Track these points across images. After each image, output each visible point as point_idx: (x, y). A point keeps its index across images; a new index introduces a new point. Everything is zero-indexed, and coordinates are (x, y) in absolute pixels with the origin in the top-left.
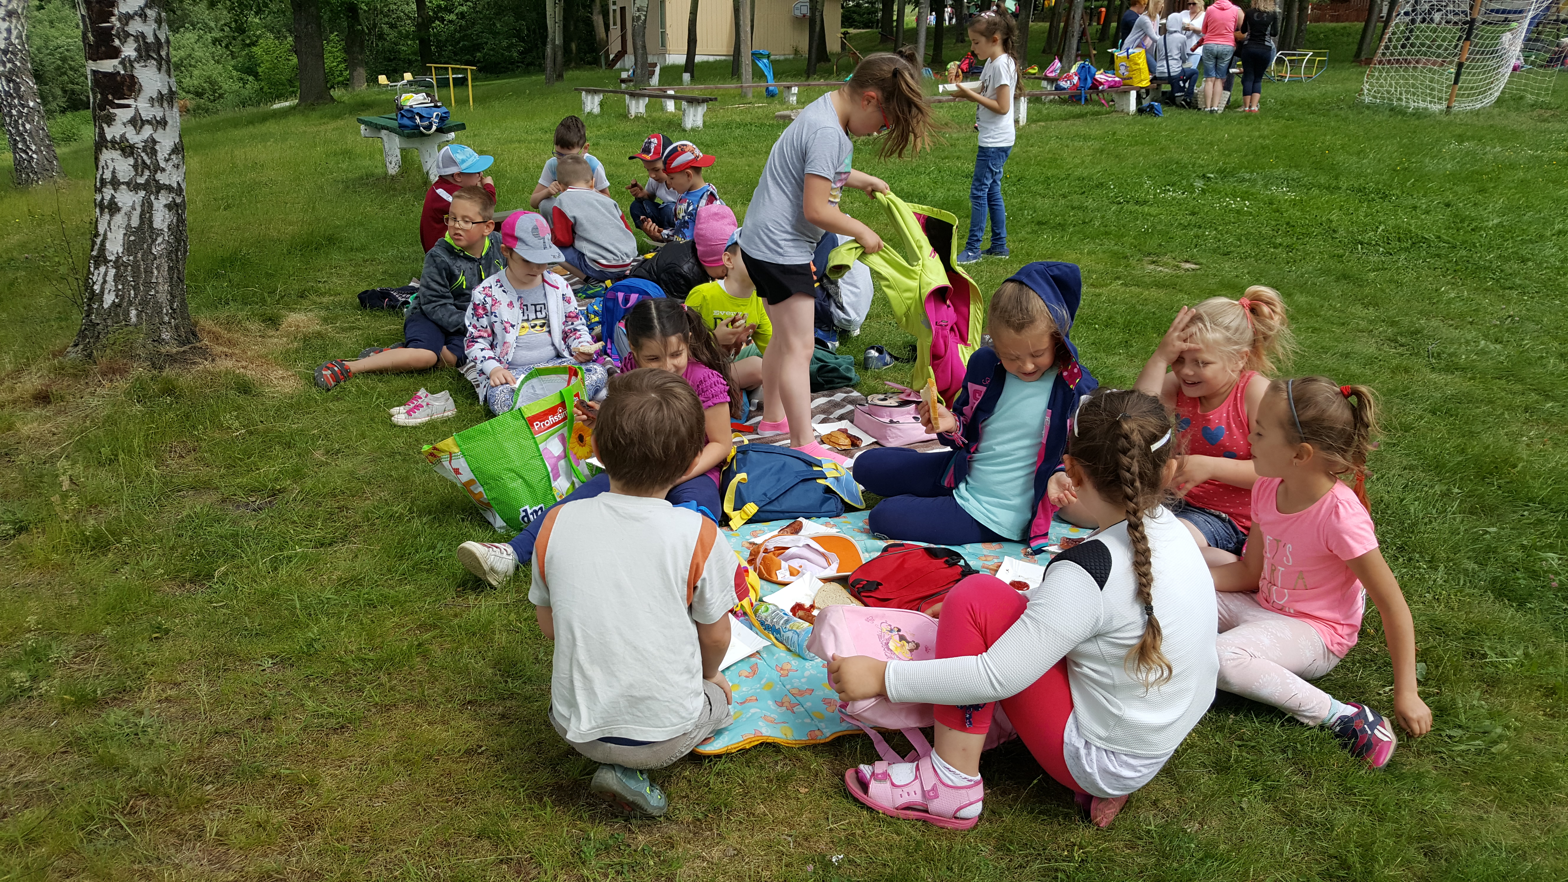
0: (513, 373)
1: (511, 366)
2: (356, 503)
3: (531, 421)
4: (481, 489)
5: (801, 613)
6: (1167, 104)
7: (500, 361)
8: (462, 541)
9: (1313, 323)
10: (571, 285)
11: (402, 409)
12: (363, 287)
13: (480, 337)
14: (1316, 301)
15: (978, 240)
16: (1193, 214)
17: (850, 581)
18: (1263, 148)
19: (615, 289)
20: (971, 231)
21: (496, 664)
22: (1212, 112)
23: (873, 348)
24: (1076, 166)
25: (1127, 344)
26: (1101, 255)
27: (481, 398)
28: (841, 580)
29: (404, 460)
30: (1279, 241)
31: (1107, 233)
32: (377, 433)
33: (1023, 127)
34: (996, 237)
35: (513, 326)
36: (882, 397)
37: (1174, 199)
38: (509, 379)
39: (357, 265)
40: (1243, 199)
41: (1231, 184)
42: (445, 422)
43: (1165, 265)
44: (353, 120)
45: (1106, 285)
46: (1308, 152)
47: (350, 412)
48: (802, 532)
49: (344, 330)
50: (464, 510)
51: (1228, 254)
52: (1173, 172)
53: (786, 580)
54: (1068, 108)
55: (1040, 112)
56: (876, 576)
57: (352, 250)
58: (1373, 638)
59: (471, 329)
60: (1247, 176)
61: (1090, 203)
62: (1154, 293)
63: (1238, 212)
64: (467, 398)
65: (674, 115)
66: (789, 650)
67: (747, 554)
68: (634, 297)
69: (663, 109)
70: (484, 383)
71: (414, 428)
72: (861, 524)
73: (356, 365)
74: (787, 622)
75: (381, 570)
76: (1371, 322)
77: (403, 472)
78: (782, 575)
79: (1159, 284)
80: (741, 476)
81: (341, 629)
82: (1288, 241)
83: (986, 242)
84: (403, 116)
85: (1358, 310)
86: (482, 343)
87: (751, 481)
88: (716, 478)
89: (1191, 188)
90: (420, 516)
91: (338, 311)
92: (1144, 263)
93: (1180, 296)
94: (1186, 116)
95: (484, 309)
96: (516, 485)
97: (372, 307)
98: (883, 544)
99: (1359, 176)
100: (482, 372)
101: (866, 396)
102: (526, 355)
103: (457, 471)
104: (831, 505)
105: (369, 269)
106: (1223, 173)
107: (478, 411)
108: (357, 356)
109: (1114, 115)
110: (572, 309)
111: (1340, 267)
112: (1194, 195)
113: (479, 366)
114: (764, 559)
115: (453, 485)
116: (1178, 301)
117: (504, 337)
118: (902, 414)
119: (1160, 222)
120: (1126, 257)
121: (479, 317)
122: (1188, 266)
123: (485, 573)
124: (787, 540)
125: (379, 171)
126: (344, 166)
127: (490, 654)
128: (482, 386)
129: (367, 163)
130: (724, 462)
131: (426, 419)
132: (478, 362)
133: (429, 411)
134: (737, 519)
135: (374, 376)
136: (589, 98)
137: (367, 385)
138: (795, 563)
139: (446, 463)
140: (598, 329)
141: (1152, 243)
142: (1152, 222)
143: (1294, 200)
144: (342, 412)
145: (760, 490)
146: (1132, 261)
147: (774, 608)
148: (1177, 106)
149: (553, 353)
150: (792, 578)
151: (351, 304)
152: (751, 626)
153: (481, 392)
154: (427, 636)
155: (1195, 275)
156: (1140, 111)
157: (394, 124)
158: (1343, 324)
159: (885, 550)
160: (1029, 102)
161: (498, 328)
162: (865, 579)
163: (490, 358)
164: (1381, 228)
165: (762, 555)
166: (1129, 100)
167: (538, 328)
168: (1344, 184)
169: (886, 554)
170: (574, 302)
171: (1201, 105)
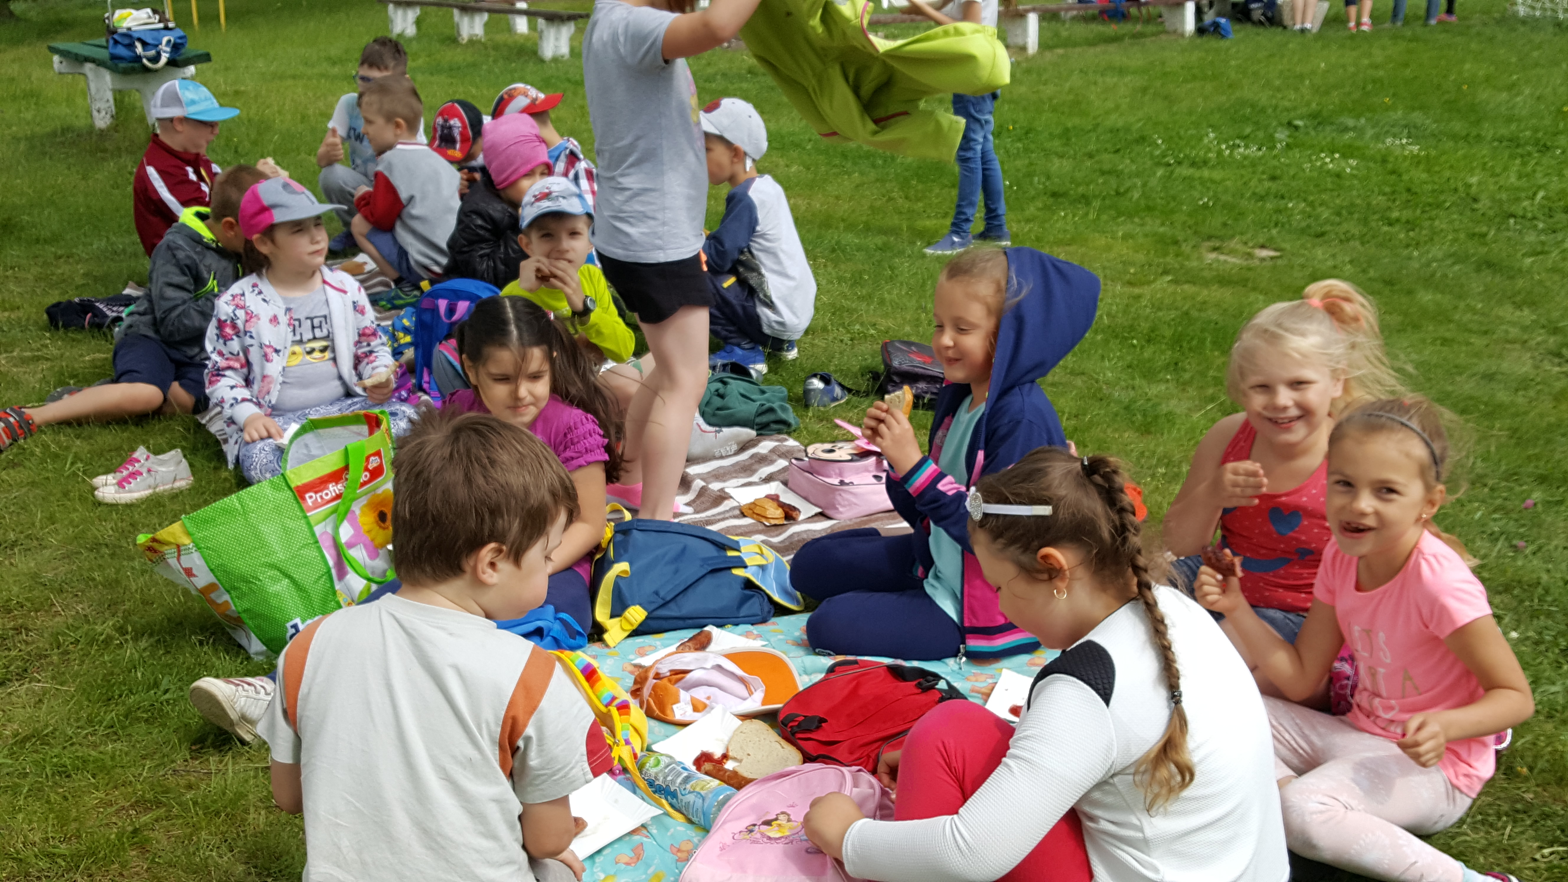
0: (279, 421)
1: (275, 411)
2: (41, 620)
3: (300, 492)
4: (226, 597)
5: (707, 766)
6: (1239, 20)
7: (259, 404)
8: (198, 677)
9: (1446, 331)
10: (366, 289)
11: (111, 478)
12: (54, 297)
13: (229, 368)
14: (1445, 300)
15: (968, 220)
16: (1273, 178)
17: (781, 717)
18: (1374, 81)
19: (434, 295)
20: (959, 206)
21: (251, 858)
22: (1303, 31)
23: (815, 376)
24: (1108, 113)
25: (1175, 366)
26: (1141, 240)
27: (231, 458)
28: (768, 717)
29: (113, 555)
30: (1395, 214)
31: (1149, 209)
32: (74, 516)
33: (1034, 57)
34: (992, 215)
35: (277, 351)
36: (828, 446)
37: (1245, 158)
38: (273, 431)
39: (46, 264)
40: (1344, 156)
41: (1327, 134)
42: (175, 496)
43: (1232, 252)
44: (41, 48)
45: (1149, 283)
46: (1439, 87)
47: (33, 484)
48: (712, 647)
49: (24, 361)
50: (203, 629)
51: (1322, 234)
52: (1246, 120)
53: (687, 718)
54: (1098, 28)
55: (1057, 34)
56: (818, 709)
57: (37, 241)
58: (1526, 779)
59: (215, 357)
60: (1351, 122)
61: (1125, 165)
62: (1216, 293)
63: (1338, 176)
64: (210, 460)
65: (527, 38)
66: (690, 821)
67: (630, 682)
68: (463, 306)
69: (510, 29)
70: (235, 436)
71: (129, 506)
72: (797, 634)
73: (41, 414)
74: (687, 780)
75: (78, 720)
76: (1525, 329)
77: (111, 572)
78: (681, 710)
79: (1224, 280)
80: (621, 567)
81: (16, 810)
82: (1407, 214)
83: (978, 224)
84: (116, 42)
85: (1507, 312)
86: (232, 378)
87: (636, 575)
88: (585, 572)
89: (1270, 143)
90: (136, 639)
91: (16, 332)
92: (1203, 250)
93: (1252, 297)
94: (1267, 38)
95: (234, 326)
96: (280, 588)
97: (66, 326)
98: (827, 662)
99: (1510, 120)
100: (231, 421)
101: (806, 446)
102: (296, 395)
103: (189, 572)
104: (754, 606)
105: (63, 269)
106: (1318, 119)
107: (226, 479)
108: (44, 399)
109: (1164, 37)
110: (367, 323)
111: (1483, 250)
112: (1275, 152)
113: (228, 412)
114: (654, 688)
115: (186, 592)
116: (1250, 304)
117: (263, 368)
118: (858, 471)
119: (1226, 191)
120: (1176, 242)
121: (226, 339)
122: (1265, 253)
123: (232, 723)
124: (687, 660)
125: (81, 123)
126: (29, 116)
127: (240, 843)
128: (232, 441)
129: (63, 110)
130: (598, 548)
131: (145, 493)
132: (226, 406)
133: (151, 481)
134: (615, 631)
135: (69, 430)
136: (400, 12)
137: (58, 444)
138: (700, 693)
139: (173, 561)
140: (409, 353)
141: (1215, 221)
142: (1215, 192)
143: (1418, 155)
144: (20, 485)
145: (648, 588)
146: (1186, 248)
147: (667, 760)
148: (1254, 23)
149: (339, 390)
150: (697, 715)
151: (36, 323)
152: (634, 788)
153: (231, 451)
154: (145, 818)
155: (1274, 267)
156: (1201, 30)
157: (104, 54)
158: (1486, 333)
159: (831, 670)
160: (1042, 18)
161: (255, 356)
162: (801, 714)
163: (244, 400)
164: (1541, 194)
165: (651, 682)
166: (1183, 16)
167: (317, 354)
168: (1488, 130)
169: (832, 677)
170: (371, 314)
171: (1287, 19)
